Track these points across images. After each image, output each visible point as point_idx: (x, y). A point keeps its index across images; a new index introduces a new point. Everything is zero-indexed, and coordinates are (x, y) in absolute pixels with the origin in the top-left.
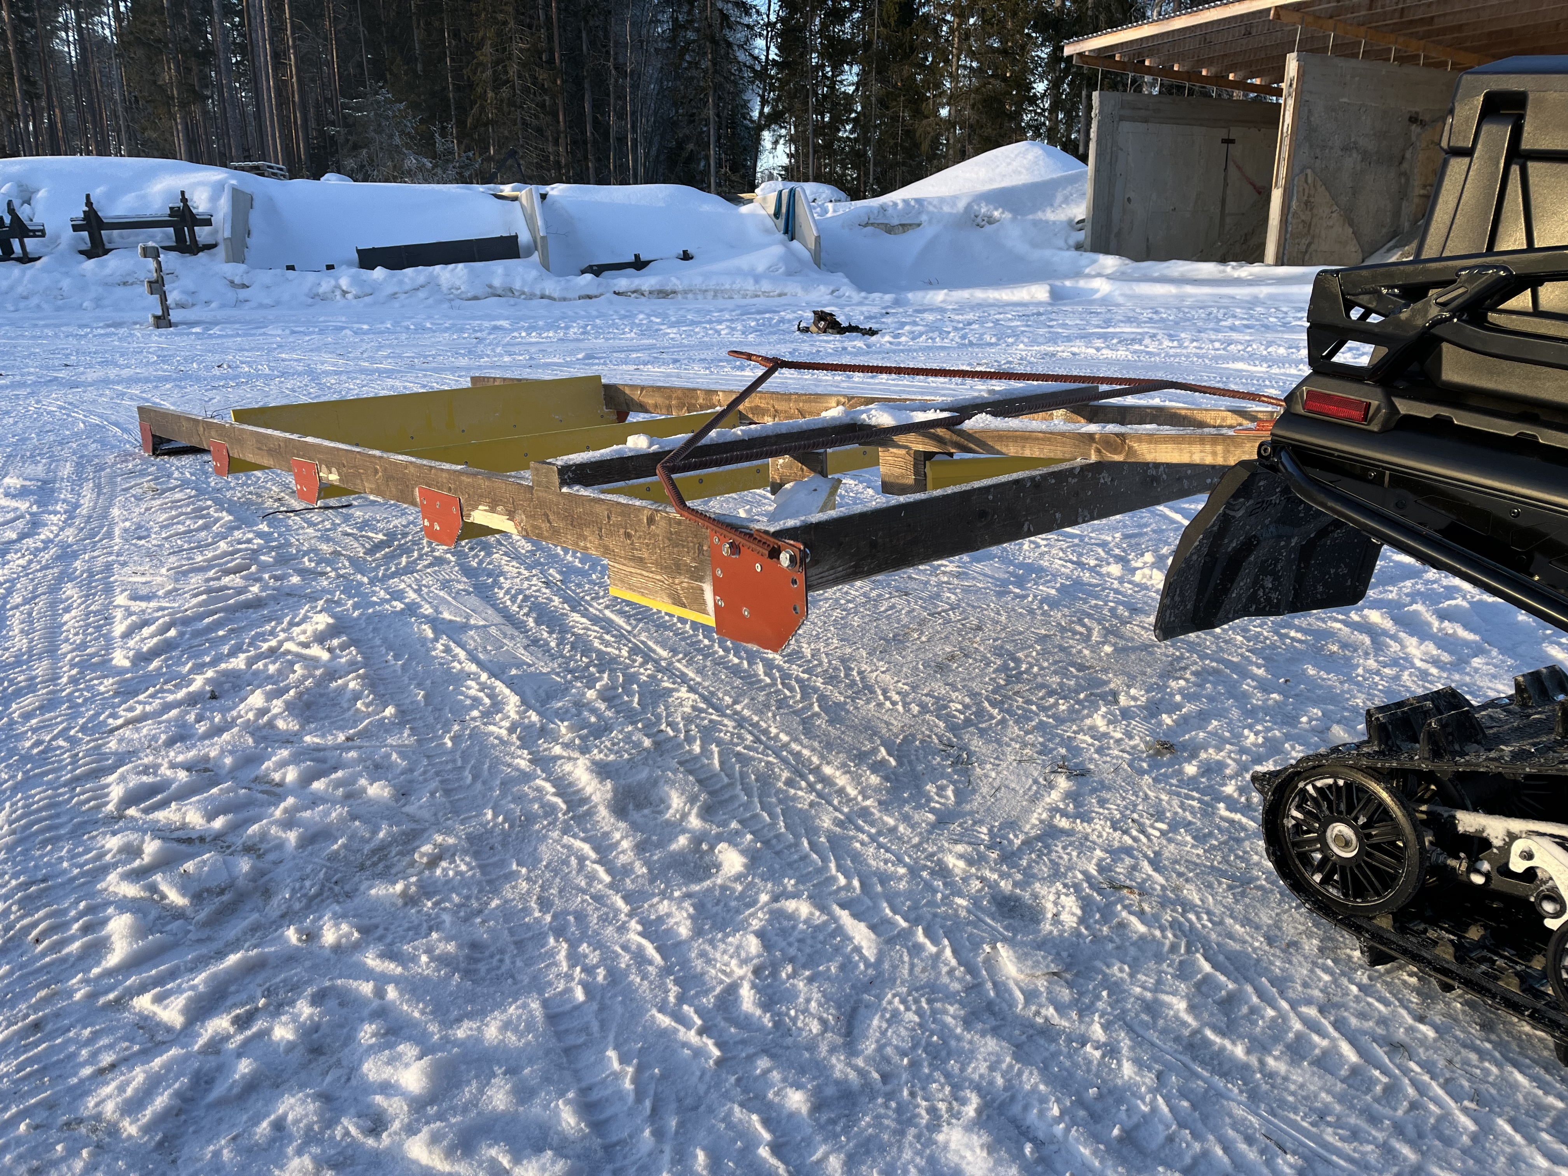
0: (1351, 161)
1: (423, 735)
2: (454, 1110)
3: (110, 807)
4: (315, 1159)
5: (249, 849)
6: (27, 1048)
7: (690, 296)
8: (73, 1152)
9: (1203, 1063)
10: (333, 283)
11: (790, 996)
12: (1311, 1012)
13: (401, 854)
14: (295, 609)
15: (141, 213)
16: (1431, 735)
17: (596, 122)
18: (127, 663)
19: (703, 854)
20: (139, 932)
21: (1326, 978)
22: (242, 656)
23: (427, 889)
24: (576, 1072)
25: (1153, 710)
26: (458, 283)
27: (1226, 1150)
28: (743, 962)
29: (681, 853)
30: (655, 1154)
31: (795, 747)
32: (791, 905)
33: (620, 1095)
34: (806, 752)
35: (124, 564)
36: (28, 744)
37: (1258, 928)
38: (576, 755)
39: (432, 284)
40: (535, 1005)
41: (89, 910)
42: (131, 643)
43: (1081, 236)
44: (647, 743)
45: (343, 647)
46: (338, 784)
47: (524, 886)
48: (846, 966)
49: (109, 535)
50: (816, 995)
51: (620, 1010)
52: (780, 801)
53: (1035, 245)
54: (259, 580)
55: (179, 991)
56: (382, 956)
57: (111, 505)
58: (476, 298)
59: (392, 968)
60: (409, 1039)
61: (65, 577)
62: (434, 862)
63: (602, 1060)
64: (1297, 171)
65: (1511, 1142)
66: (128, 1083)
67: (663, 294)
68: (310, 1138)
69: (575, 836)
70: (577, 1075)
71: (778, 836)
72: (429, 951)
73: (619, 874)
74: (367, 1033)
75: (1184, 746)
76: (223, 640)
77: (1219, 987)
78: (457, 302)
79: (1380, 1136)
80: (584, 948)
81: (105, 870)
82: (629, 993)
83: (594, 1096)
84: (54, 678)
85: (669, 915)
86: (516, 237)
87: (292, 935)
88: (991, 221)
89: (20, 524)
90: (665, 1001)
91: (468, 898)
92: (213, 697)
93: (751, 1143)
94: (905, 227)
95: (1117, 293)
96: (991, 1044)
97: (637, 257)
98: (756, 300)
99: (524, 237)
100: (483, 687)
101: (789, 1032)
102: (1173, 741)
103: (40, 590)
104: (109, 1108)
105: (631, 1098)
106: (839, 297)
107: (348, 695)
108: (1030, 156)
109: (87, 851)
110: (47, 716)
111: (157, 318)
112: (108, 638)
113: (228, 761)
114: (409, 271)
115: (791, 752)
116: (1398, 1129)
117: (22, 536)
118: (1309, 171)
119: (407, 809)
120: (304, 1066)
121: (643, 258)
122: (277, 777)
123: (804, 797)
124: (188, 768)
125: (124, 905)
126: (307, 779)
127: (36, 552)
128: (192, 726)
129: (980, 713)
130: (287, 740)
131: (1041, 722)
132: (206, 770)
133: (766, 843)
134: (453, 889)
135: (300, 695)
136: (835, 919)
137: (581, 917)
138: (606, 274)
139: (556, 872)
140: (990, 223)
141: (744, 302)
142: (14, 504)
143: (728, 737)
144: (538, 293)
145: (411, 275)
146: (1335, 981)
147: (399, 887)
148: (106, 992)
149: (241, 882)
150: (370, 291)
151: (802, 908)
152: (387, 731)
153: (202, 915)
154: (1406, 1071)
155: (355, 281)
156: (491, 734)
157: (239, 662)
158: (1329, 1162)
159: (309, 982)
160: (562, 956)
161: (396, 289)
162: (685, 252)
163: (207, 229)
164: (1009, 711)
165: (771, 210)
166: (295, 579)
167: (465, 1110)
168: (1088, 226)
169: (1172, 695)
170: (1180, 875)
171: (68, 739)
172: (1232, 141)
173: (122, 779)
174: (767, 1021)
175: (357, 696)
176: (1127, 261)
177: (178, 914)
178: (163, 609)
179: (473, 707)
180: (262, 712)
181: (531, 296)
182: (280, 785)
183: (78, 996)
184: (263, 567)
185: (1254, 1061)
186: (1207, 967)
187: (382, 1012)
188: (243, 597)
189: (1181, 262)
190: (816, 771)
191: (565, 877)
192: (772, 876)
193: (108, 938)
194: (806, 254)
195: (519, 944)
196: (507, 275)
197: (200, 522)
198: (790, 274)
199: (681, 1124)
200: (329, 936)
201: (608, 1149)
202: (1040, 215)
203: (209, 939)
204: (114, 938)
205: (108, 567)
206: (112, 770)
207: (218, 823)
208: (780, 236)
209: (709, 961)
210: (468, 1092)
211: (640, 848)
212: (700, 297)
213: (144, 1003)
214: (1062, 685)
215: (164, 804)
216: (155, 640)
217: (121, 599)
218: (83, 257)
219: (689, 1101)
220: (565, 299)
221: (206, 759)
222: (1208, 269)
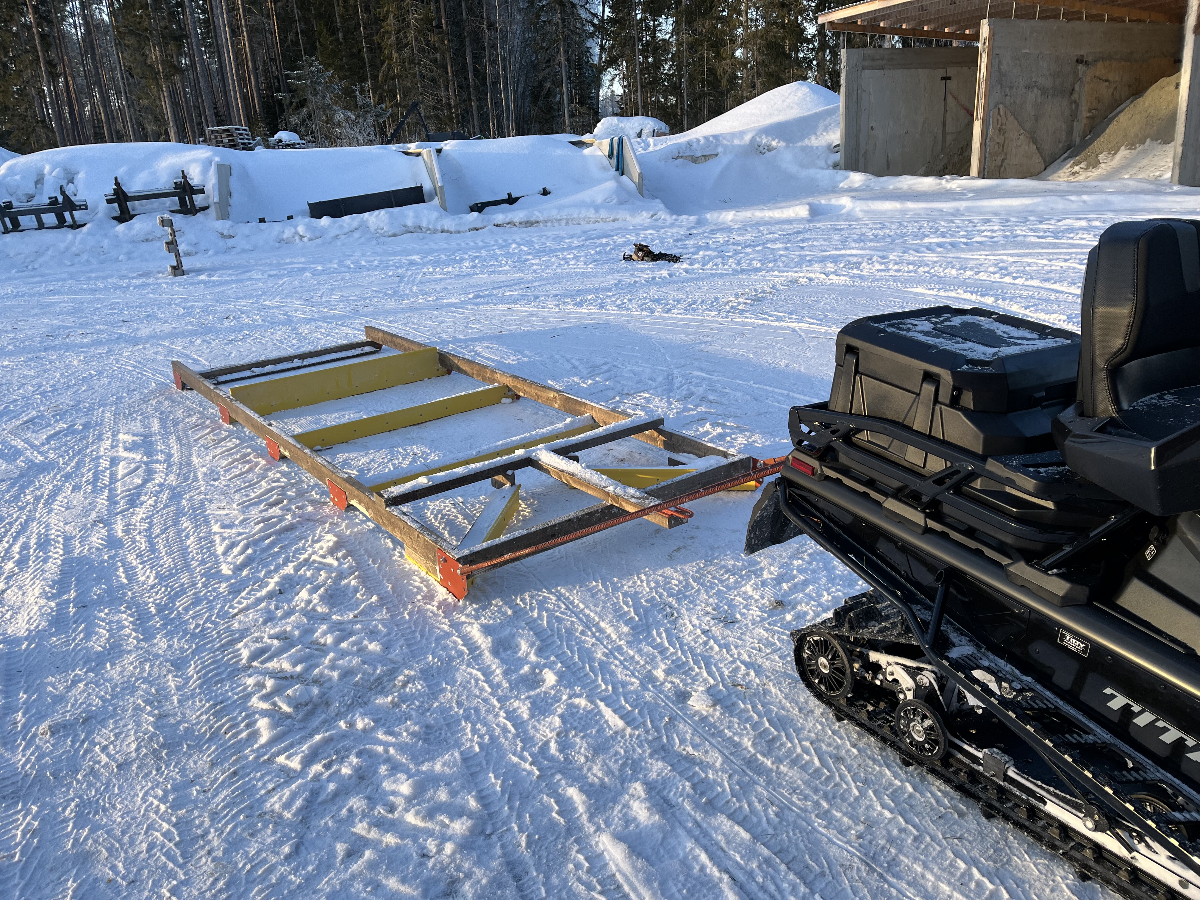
0: (1033, 96)
1: (394, 611)
2: (424, 801)
3: (244, 661)
4: (368, 823)
5: (316, 681)
6: (233, 783)
7: (549, 224)
8: (265, 826)
9: (751, 769)
10: (293, 230)
11: (572, 746)
12: (807, 744)
13: (388, 681)
14: (313, 530)
15: (154, 188)
16: (850, 620)
17: (476, 71)
18: (230, 573)
19: (536, 675)
20: (273, 726)
21: (820, 727)
22: (291, 565)
23: (403, 699)
24: (476, 784)
25: (779, 580)
26: (381, 225)
27: (749, 806)
28: (552, 730)
29: (525, 675)
30: (509, 817)
31: (587, 611)
32: (577, 701)
33: (495, 793)
34: (592, 614)
35: (211, 501)
36: (192, 627)
37: (797, 703)
38: (473, 621)
39: (363, 227)
40: (457, 754)
41: (247, 716)
42: (229, 559)
43: (837, 157)
44: (510, 612)
45: (345, 557)
46: (354, 644)
47: (449, 695)
48: (601, 731)
49: (196, 479)
50: (585, 745)
51: (495, 755)
52: (577, 644)
53: (803, 166)
54: (289, 510)
55: (296, 753)
56: (386, 733)
57: (190, 455)
58: (395, 235)
59: (391, 739)
60: (402, 771)
61: (179, 513)
62: (405, 685)
63: (487, 778)
64: (992, 106)
65: (871, 800)
66: (283, 796)
67: (529, 224)
68: (364, 815)
69: (473, 668)
70: (476, 785)
71: (574, 664)
72: (407, 730)
73: (495, 687)
74: (383, 769)
75: (790, 603)
76: (278, 554)
77: (770, 733)
78: (382, 239)
79: (815, 798)
80: (479, 726)
81: (249, 696)
82: (499, 747)
83: (484, 793)
84: (194, 585)
85: (519, 708)
86: (421, 187)
87: (342, 724)
88: (770, 149)
89: (140, 472)
90: (516, 750)
91: (423, 702)
92: (281, 593)
93: (551, 810)
94: (706, 157)
95: (858, 209)
96: (660, 764)
97: (509, 195)
98: (597, 225)
99: (427, 186)
100: (423, 580)
101: (571, 762)
102: (783, 600)
103: (168, 524)
104: (277, 807)
105: (499, 794)
106: (656, 220)
107: (351, 589)
108: (800, 94)
109: (240, 686)
110: (198, 608)
111: (174, 268)
112: (216, 556)
113: (297, 633)
114: (346, 218)
115: (584, 615)
116: (825, 796)
117: (145, 482)
118: (1001, 106)
119: (389, 656)
120: (357, 785)
121: (514, 195)
122: (322, 641)
123: (589, 641)
124: (277, 637)
125: (264, 713)
126: (338, 641)
127: (157, 494)
128: (273, 613)
129: (687, 586)
130: (324, 618)
131: (719, 590)
132: (286, 638)
133: (568, 667)
134: (415, 698)
135: (326, 590)
136: (597, 707)
137: (477, 710)
138: (488, 209)
139: (464, 687)
140: (769, 150)
141: (587, 227)
142: (131, 455)
143: (552, 607)
144: (439, 228)
145: (348, 221)
146: (823, 729)
147: (390, 699)
148: (263, 755)
149: (315, 699)
150: (318, 235)
151: (582, 702)
152: (374, 610)
153: (300, 716)
154: (838, 770)
155: (309, 228)
156: (428, 610)
157: (289, 569)
158: (792, 810)
159: (354, 747)
160: (468, 730)
161: (338, 232)
162: (544, 189)
163: (201, 196)
164: (703, 585)
165: (607, 153)
166: (310, 508)
167: (429, 802)
168: (842, 148)
169: (793, 570)
170: (767, 677)
171: (212, 622)
172: (949, 78)
173: (246, 646)
174: (561, 758)
175: (356, 591)
176: (871, 177)
177: (288, 716)
178: (240, 534)
179: (418, 593)
180: (309, 602)
181: (435, 231)
182: (324, 645)
183: (251, 758)
184: (291, 500)
185: (775, 767)
186: (767, 725)
187: (389, 760)
188: (283, 524)
189: (909, 177)
190: (597, 625)
191: (469, 690)
192: (570, 686)
193: (258, 729)
194: (632, 186)
195: (448, 725)
196: (416, 217)
197: (247, 466)
198: (621, 203)
199: (521, 804)
200: (360, 725)
201: (490, 815)
202: (806, 142)
203: (304, 728)
204: (262, 730)
205: (202, 502)
206: (239, 640)
207: (299, 668)
208: (613, 172)
209: (537, 730)
210: (429, 794)
211: (505, 673)
212: (556, 224)
213: (281, 759)
214: (734, 566)
215: (270, 659)
216: (242, 557)
217: (216, 528)
218: (115, 222)
219: (524, 795)
220: (459, 232)
221: (285, 632)
222: (928, 183)
